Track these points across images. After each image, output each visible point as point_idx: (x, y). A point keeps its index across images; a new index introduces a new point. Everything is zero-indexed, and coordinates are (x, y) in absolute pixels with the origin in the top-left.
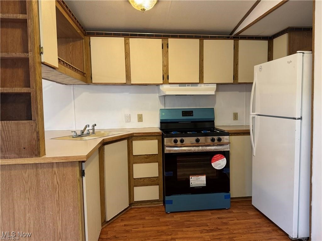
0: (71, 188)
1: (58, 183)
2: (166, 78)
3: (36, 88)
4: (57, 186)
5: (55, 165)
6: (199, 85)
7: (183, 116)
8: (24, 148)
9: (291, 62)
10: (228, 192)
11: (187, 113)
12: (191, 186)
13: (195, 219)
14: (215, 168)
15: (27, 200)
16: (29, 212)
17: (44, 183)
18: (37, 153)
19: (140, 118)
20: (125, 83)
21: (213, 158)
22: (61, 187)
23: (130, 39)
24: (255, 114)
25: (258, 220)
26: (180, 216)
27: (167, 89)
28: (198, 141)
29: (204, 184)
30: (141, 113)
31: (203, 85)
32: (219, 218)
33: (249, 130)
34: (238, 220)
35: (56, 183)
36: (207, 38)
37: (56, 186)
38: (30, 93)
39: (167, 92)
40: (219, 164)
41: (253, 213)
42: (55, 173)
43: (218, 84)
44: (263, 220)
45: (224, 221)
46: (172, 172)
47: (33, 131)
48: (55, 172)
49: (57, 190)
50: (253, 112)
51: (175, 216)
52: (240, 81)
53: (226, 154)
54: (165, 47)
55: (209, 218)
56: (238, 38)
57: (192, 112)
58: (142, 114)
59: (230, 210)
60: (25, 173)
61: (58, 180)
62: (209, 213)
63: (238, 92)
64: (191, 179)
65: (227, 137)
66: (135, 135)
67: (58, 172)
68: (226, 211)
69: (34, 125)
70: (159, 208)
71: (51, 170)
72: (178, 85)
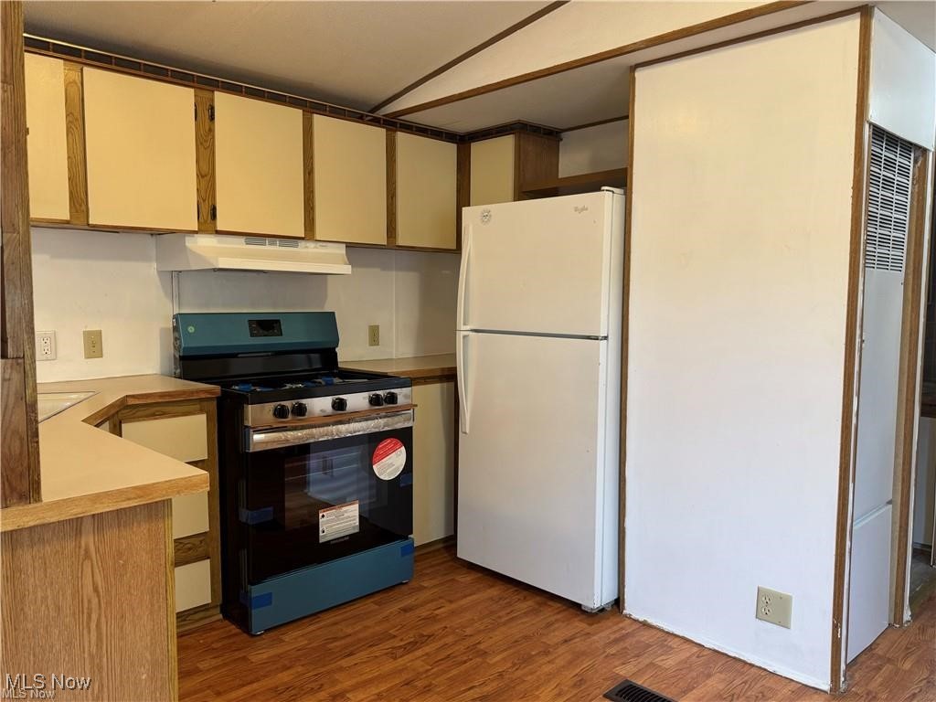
0: (147, 598)
1: (96, 590)
2: (208, 217)
4: (95, 601)
5: (87, 526)
6: (302, 244)
7: (252, 335)
9: (584, 209)
10: (409, 538)
12: (321, 541)
14: (382, 477)
19: (94, 346)
20: (68, 222)
21: (376, 452)
22: (109, 603)
23: (86, 69)
24: (468, 328)
25: (493, 589)
26: (299, 633)
27: (211, 251)
28: (339, 405)
29: (354, 528)
30: (95, 328)
31: (311, 245)
32: (405, 610)
33: (455, 369)
34: (451, 602)
35: (89, 589)
36: (322, 110)
37: (89, 601)
39: (220, 259)
40: (390, 465)
41: (468, 579)
42: (87, 555)
43: (349, 246)
44: (502, 587)
45: (424, 612)
46: (271, 509)
48: (87, 551)
49: (94, 617)
50: (465, 324)
51: (286, 638)
52: (401, 242)
53: (404, 436)
55: (380, 617)
56: (394, 124)
57: (278, 321)
58: (100, 332)
59: (414, 584)
61: (99, 579)
62: (369, 605)
63: (377, 270)
64: (320, 520)
65: (406, 390)
66: (131, 402)
67: (97, 550)
68: (404, 588)
69: (17, 377)
71: (70, 545)
72: (242, 240)
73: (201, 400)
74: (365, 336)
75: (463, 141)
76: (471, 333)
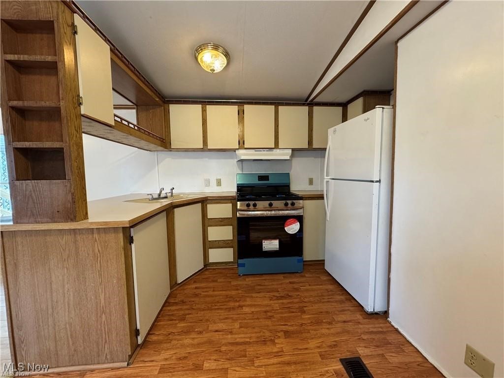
0: (115, 257)
1: (99, 251)
2: (241, 144)
3: (70, 143)
4: (99, 254)
5: (95, 231)
6: (275, 150)
7: (259, 180)
8: (58, 212)
9: (368, 119)
10: (301, 257)
11: (262, 178)
12: (263, 250)
13: (266, 284)
14: (289, 232)
15: (66, 270)
16: (68, 283)
17: (84, 250)
18: (72, 217)
19: (219, 183)
20: (202, 149)
21: (286, 223)
22: (103, 256)
23: (207, 106)
24: (329, 178)
25: (331, 286)
26: (253, 279)
27: (243, 154)
28: (271, 205)
29: (277, 248)
31: (278, 150)
32: (290, 283)
33: (323, 194)
34: (310, 285)
35: (97, 251)
36: (282, 104)
37: (97, 254)
38: (63, 148)
39: (242, 156)
40: (292, 228)
41: (325, 278)
42: (96, 240)
43: (293, 150)
44: (336, 286)
45: (296, 286)
46: (244, 236)
47: (67, 192)
48: (96, 239)
49: (99, 259)
50: (327, 176)
51: (247, 280)
52: (315, 146)
53: (300, 219)
54: (241, 113)
55: (280, 282)
56: (312, 104)
57: (268, 176)
58: (220, 179)
59: (302, 274)
60: (62, 240)
61: (100, 249)
62: (281, 277)
63: (313, 158)
64: (263, 243)
65: (301, 201)
66: (209, 198)
67: (99, 239)
68: (297, 275)
69: (69, 185)
70: (233, 270)
71: (91, 236)
72: (254, 150)
73: (231, 199)
74: (308, 181)
75: (344, 105)
76: (329, 180)
